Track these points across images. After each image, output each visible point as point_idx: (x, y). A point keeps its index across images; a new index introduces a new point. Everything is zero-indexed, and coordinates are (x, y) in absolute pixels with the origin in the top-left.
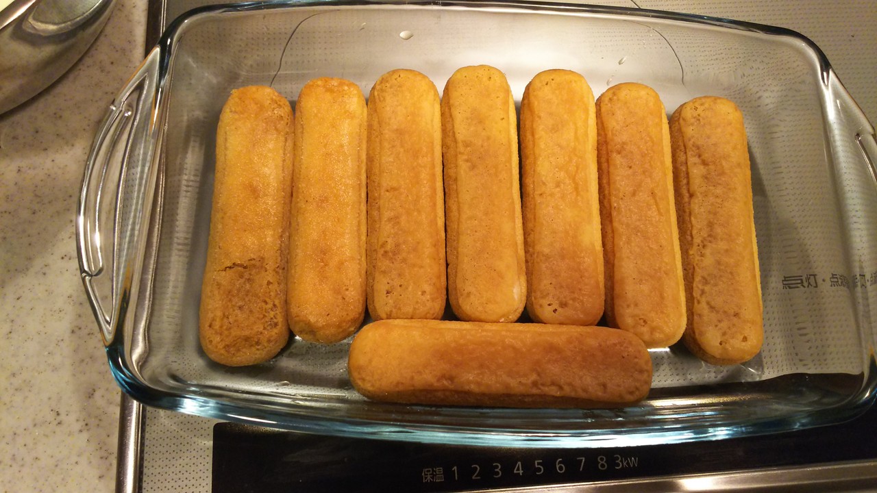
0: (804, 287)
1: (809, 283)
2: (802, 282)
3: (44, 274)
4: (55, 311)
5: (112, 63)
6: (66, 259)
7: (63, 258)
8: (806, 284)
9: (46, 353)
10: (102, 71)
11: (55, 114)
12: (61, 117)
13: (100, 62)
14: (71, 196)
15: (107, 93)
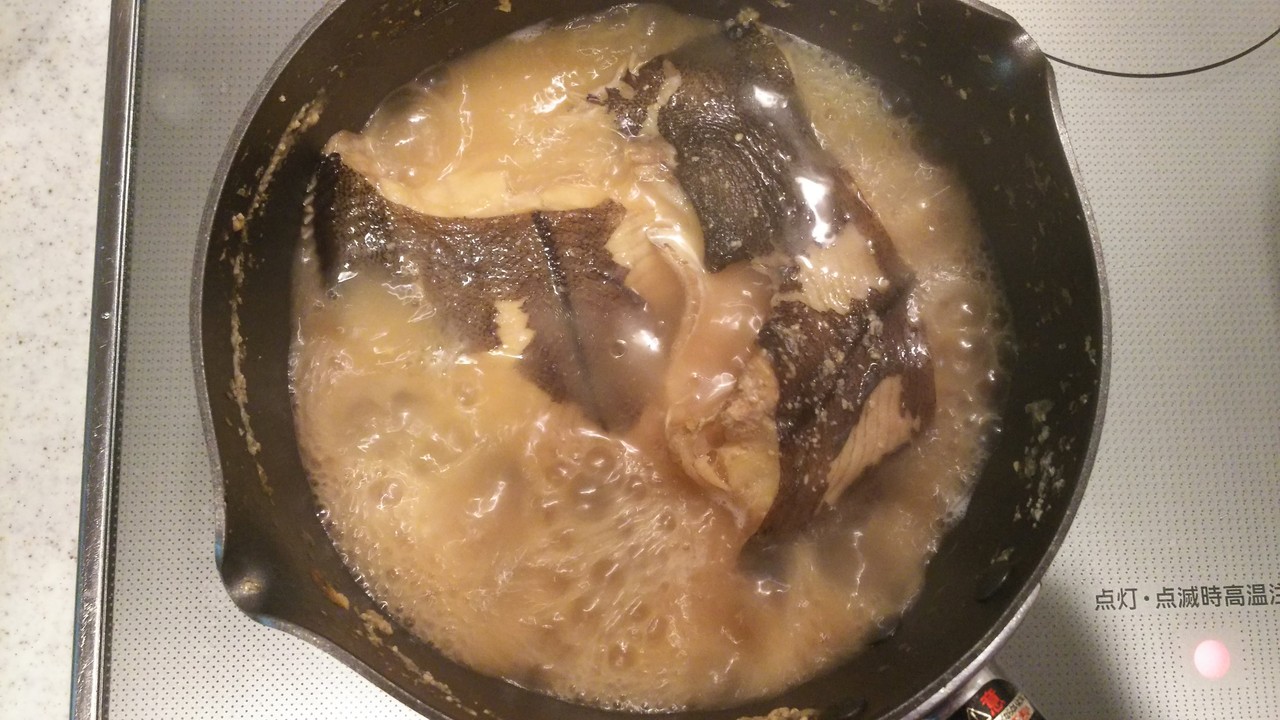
0: (1114, 608)
1: (1123, 603)
2: (1112, 601)
5: (50, 191)
8: (1117, 604)
10: (34, 205)
13: (32, 189)
15: (41, 244)
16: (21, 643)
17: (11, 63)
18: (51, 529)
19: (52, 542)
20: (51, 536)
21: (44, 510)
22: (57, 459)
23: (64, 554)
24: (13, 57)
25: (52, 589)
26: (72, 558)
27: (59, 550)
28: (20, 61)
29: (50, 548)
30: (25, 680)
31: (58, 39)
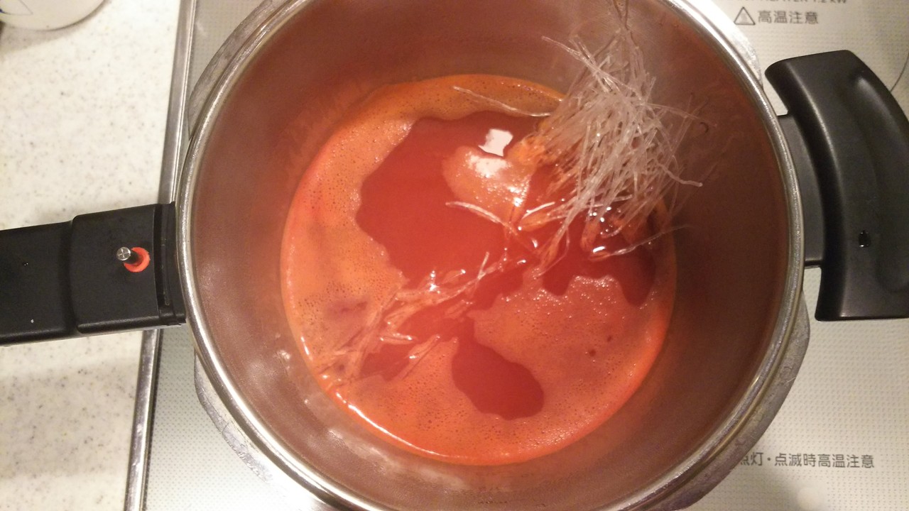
0: (748, 464)
1: (754, 461)
18: (120, 380)
19: (120, 388)
20: (119, 383)
23: (126, 395)
24: (113, 105)
25: (118, 415)
26: (131, 397)
27: (124, 392)
28: (117, 107)
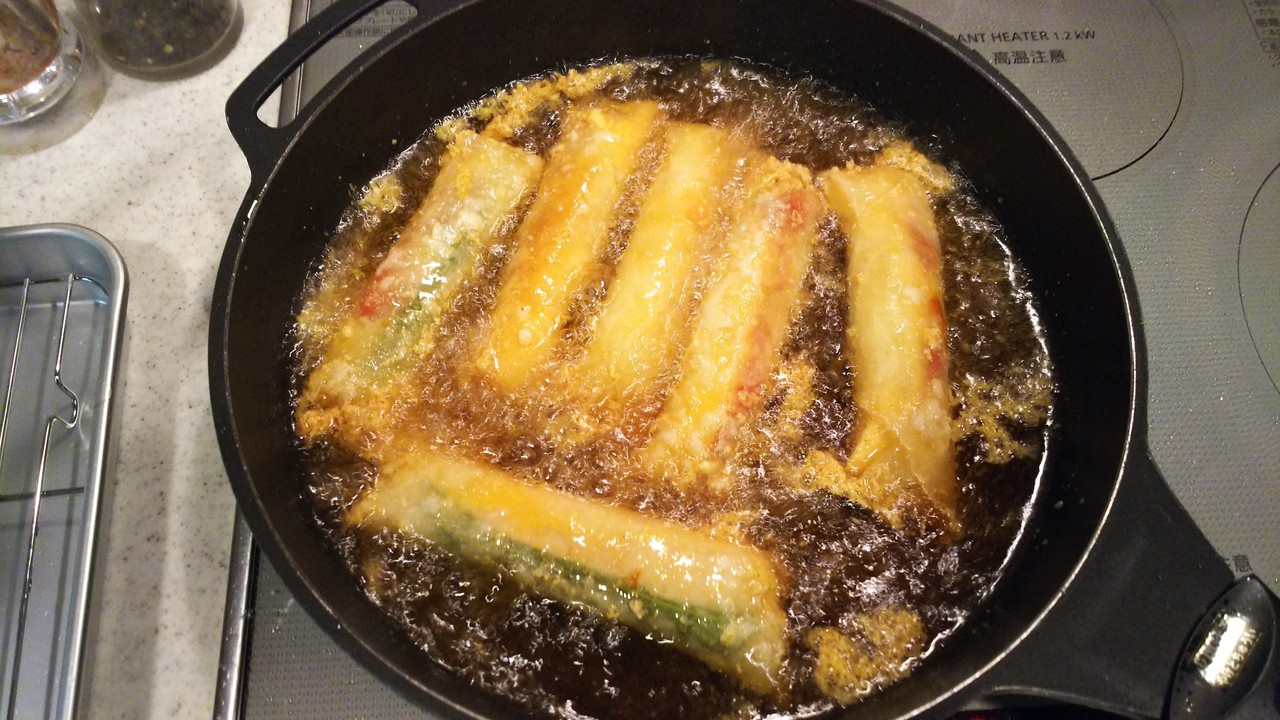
3: (126, 559)
4: (136, 606)
6: (153, 540)
7: (149, 539)
9: (123, 658)
11: (148, 362)
12: (154, 366)
14: (162, 463)
16: (177, 634)
17: (193, 215)
18: (207, 545)
19: (206, 554)
20: (206, 549)
21: (202, 530)
22: (214, 491)
23: (216, 563)
24: (196, 212)
25: (203, 591)
27: (212, 560)
28: (200, 214)
29: (204, 560)
30: (178, 664)
31: (229, 198)
